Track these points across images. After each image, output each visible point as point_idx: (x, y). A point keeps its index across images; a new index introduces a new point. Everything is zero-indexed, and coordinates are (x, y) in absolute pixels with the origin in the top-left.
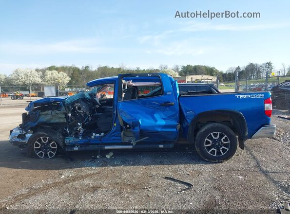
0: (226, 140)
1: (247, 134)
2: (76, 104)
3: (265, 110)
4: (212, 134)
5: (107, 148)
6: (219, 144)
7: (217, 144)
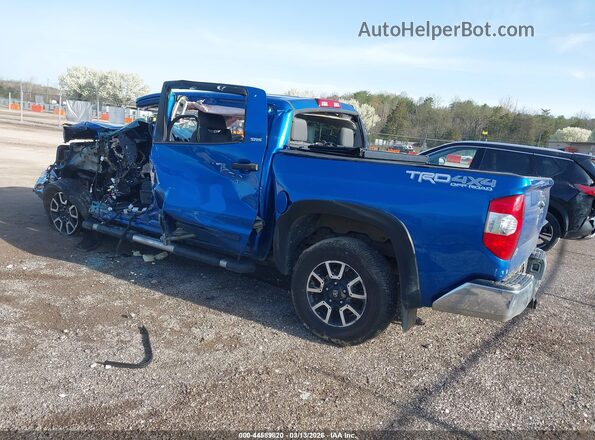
0: (357, 289)
1: (415, 288)
2: (114, 140)
3: (487, 230)
4: (327, 263)
5: (136, 238)
6: (339, 294)
7: (335, 293)
